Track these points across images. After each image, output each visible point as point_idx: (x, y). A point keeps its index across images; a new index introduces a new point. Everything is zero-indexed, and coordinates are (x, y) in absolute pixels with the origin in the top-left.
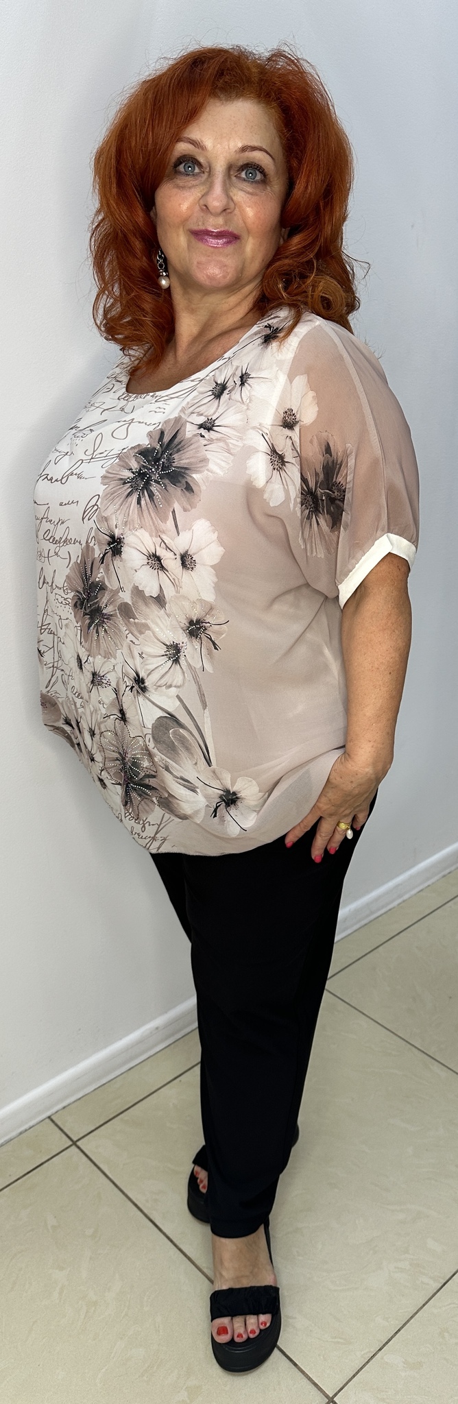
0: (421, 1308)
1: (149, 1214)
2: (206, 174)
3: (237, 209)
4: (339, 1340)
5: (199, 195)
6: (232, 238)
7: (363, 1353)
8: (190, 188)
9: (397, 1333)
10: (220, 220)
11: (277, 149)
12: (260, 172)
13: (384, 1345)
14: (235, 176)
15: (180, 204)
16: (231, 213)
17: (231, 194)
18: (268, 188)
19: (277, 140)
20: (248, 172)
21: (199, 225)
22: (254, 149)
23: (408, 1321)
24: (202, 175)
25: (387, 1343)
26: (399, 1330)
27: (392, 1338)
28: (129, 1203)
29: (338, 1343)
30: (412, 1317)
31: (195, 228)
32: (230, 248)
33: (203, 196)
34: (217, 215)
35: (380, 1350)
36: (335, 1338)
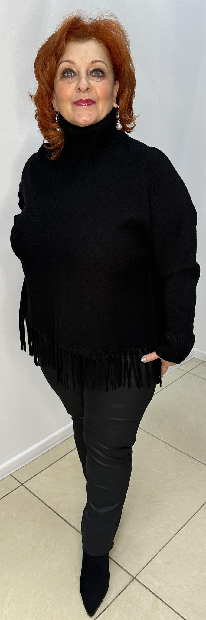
0: (169, 541)
1: (55, 511)
3: (92, 89)
4: (136, 555)
6: (91, 102)
7: (146, 560)
8: (71, 83)
9: (160, 551)
11: (108, 61)
12: (101, 72)
13: (155, 556)
14: (90, 75)
15: (67, 91)
16: (90, 91)
17: (89, 82)
18: (105, 79)
19: (107, 58)
22: (98, 61)
23: (164, 547)
24: (76, 76)
27: (158, 553)
28: (47, 507)
29: (136, 556)
30: (165, 545)
31: (75, 100)
32: (92, 107)
33: (77, 85)
34: (84, 92)
35: (153, 558)
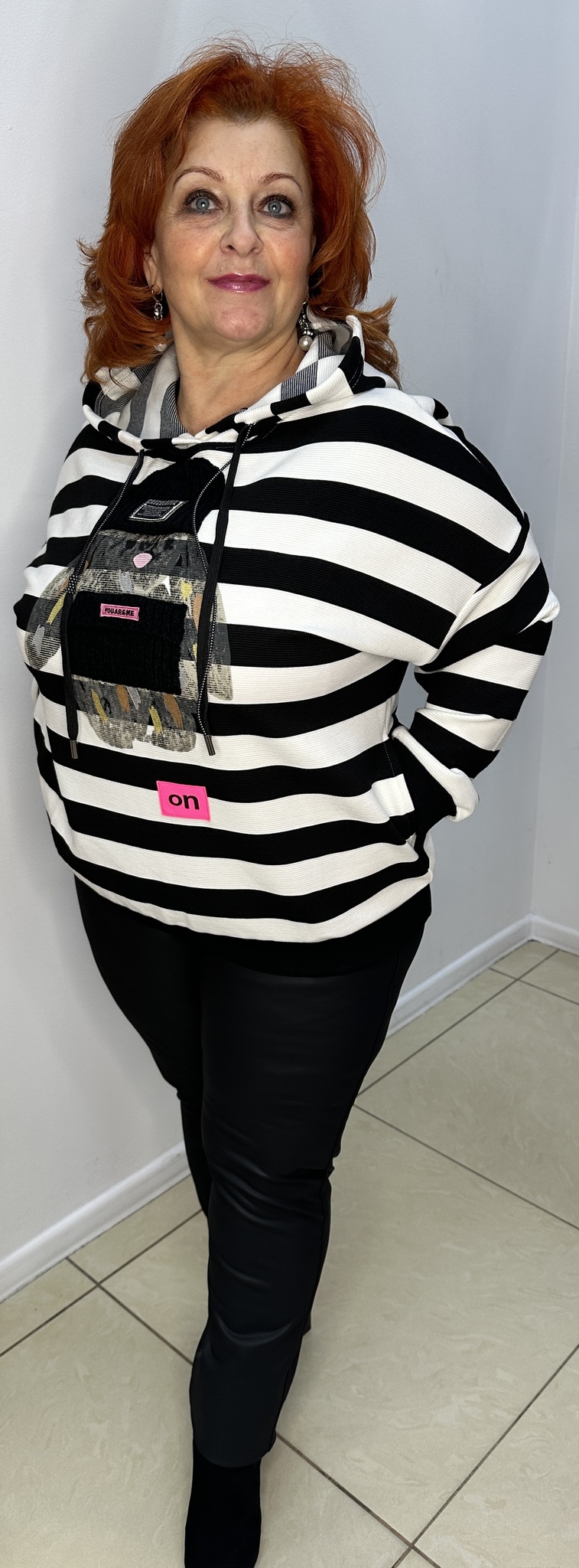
0: (498, 1443)
2: (226, 212)
3: (265, 250)
4: (410, 1482)
5: (220, 235)
6: (257, 283)
7: (440, 1494)
8: (207, 227)
9: (474, 1471)
10: (248, 262)
11: (302, 177)
12: (286, 203)
13: (462, 1485)
14: (258, 211)
15: (197, 248)
16: (258, 253)
17: (258, 231)
18: (296, 222)
19: (302, 166)
20: (271, 206)
21: (221, 271)
22: (280, 176)
23: (486, 1457)
24: (221, 212)
25: (465, 1482)
26: (477, 1468)
27: (470, 1476)
29: (412, 1484)
30: (489, 1453)
31: (216, 275)
32: (259, 294)
33: (223, 237)
34: (243, 256)
35: (459, 1489)
36: (409, 1479)
